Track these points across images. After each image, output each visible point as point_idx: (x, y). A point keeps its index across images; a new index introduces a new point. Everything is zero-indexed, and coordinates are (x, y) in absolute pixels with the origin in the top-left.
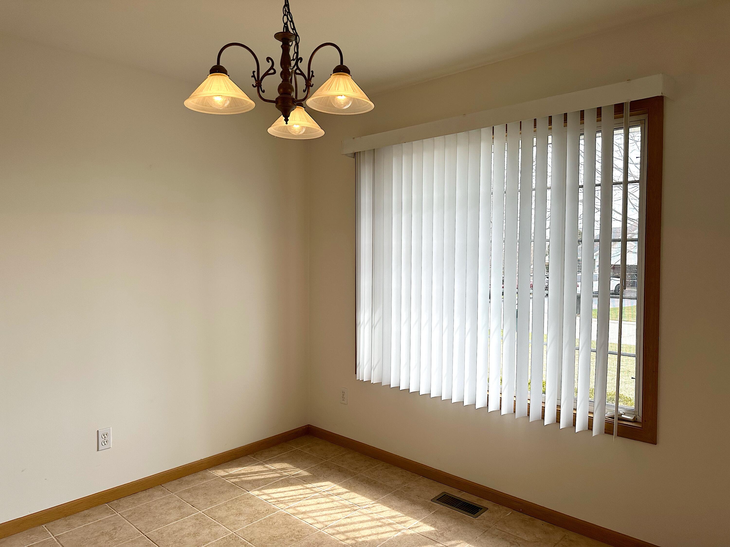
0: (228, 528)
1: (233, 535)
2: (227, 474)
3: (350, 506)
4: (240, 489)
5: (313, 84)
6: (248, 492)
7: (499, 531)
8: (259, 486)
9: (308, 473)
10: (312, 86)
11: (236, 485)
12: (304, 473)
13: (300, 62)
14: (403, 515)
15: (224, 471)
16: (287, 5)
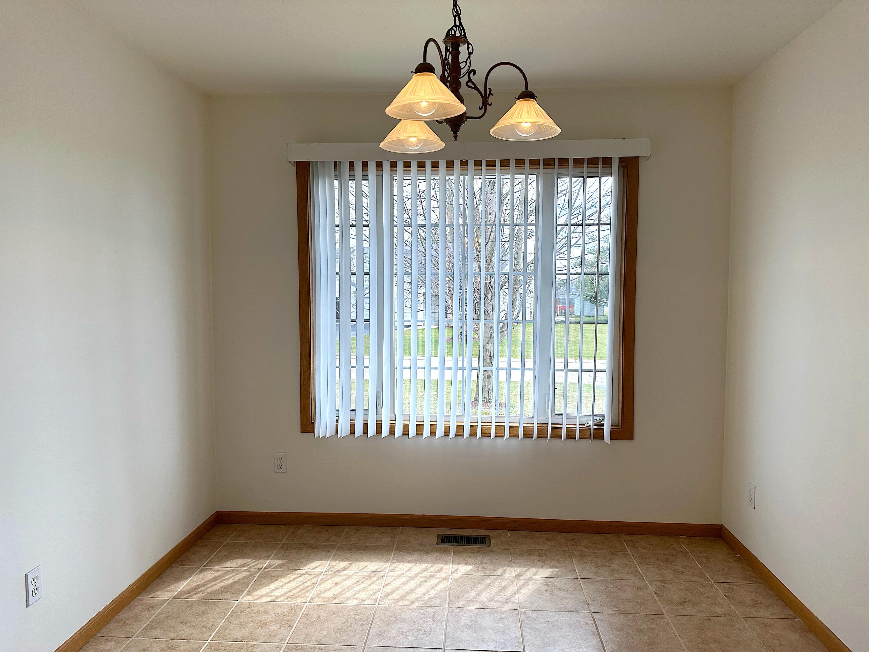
0: (272, 643)
1: (288, 647)
2: (176, 593)
3: (372, 575)
4: (222, 602)
5: (491, 104)
6: (238, 602)
7: (520, 550)
8: (243, 592)
9: (280, 561)
10: (490, 105)
11: (209, 600)
12: (277, 562)
13: (474, 75)
14: (431, 565)
15: (167, 591)
16: (455, 5)
